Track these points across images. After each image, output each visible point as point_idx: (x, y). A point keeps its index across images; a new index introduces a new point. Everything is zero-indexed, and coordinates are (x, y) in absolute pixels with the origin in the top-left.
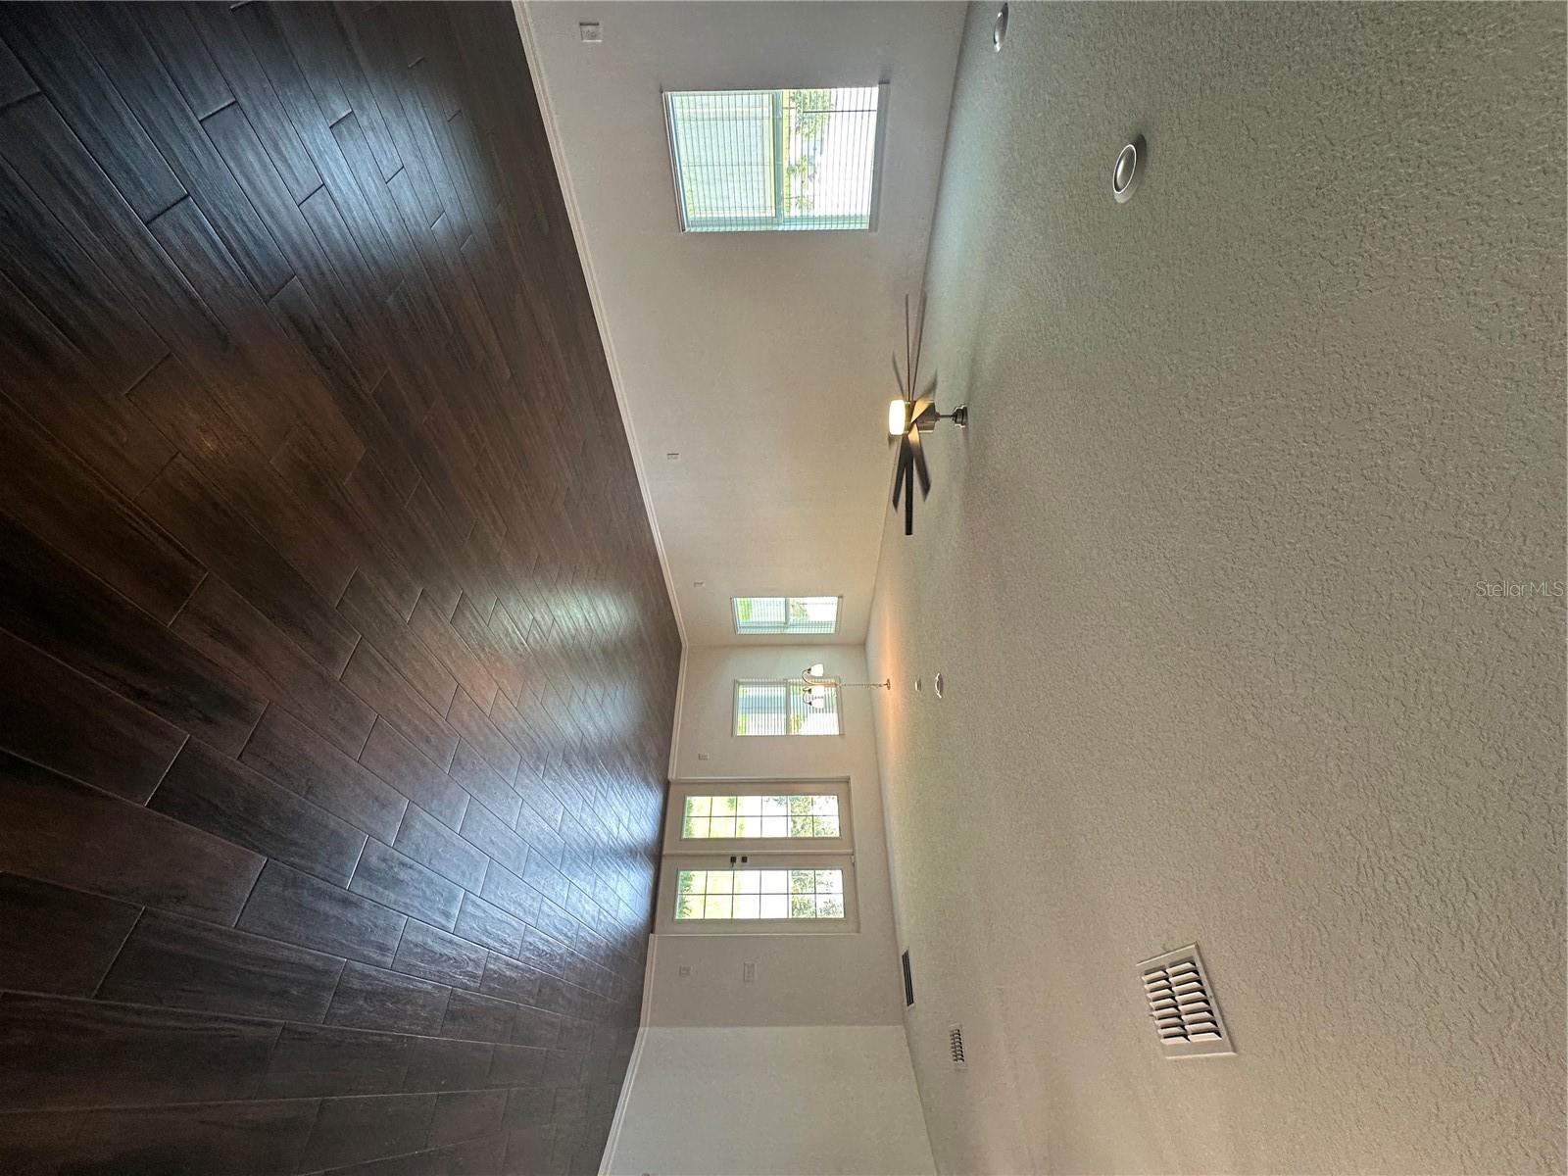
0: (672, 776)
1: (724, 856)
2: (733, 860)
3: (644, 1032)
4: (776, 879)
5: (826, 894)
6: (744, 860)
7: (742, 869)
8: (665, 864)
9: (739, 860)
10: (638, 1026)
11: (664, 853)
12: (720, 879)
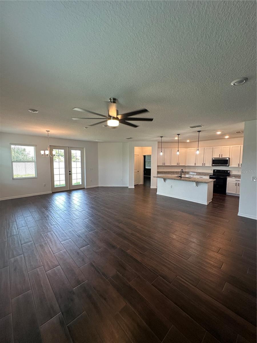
0: (51, 192)
1: (69, 176)
2: (70, 174)
3: (99, 186)
4: (73, 164)
5: (76, 154)
6: (70, 172)
7: (72, 172)
8: (71, 189)
9: (70, 173)
10: (98, 187)
11: (69, 189)
12: (74, 176)
